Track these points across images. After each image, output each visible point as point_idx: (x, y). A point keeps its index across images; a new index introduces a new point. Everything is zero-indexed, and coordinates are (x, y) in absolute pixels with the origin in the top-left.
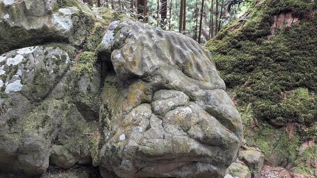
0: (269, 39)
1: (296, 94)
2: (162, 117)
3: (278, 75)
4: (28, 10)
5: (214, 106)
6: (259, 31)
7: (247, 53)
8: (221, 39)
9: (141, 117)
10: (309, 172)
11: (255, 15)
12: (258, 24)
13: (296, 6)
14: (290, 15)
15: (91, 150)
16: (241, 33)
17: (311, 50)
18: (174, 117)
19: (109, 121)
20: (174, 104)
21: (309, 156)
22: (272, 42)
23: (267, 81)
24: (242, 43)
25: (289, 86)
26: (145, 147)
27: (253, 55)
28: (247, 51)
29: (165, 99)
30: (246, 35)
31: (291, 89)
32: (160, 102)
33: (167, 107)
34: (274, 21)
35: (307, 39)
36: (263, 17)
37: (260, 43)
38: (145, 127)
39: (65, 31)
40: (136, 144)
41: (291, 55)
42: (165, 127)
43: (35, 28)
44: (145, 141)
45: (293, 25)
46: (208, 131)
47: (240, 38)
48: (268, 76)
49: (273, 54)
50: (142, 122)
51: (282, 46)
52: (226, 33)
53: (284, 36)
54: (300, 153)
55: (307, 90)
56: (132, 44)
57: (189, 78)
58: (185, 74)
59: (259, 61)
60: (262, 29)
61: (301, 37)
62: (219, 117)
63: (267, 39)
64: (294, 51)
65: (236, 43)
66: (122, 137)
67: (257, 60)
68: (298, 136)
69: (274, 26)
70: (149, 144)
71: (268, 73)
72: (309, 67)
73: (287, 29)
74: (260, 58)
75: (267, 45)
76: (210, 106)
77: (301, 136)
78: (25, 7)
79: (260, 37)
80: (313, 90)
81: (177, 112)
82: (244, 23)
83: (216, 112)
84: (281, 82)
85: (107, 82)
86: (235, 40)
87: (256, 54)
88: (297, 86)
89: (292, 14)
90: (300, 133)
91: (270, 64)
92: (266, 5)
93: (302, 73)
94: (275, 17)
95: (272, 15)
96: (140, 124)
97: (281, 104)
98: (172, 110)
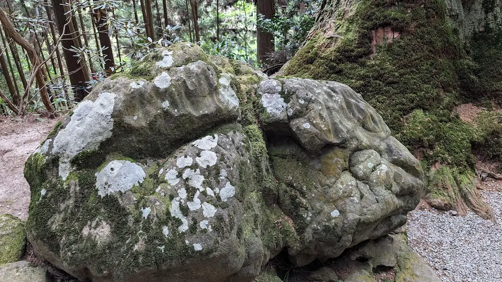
0: (372, 58)
1: (414, 117)
2: (367, 182)
3: (393, 100)
4: (192, 91)
5: (400, 156)
6: (359, 50)
7: (352, 78)
8: (311, 63)
9: (350, 187)
10: (444, 194)
11: (348, 30)
12: (357, 42)
13: (395, 19)
14: (389, 29)
15: (287, 239)
16: (338, 54)
17: (417, 66)
18: (378, 178)
19: (304, 201)
20: (373, 165)
21: (439, 179)
22: (378, 62)
23: (384, 109)
24: (342, 66)
25: (405, 110)
26: (367, 216)
27: (360, 80)
28: (351, 76)
29: (363, 162)
30: (344, 55)
31: (408, 113)
32: (361, 167)
33: (369, 170)
34: (373, 36)
35: (412, 55)
36: (360, 32)
37: (363, 65)
38: (359, 196)
39: (236, 108)
40: (358, 217)
41: (400, 75)
42: (374, 191)
43: (207, 112)
44: (365, 210)
45: (395, 42)
46: (403, 183)
47: (339, 61)
48: (383, 103)
49: (383, 77)
50: (354, 192)
51: (388, 65)
52: (316, 54)
53: (388, 54)
54: (431, 178)
55: (422, 110)
56: (320, 110)
57: (370, 133)
58: (365, 129)
59: (368, 86)
60: (361, 47)
61: (406, 53)
62: (405, 165)
63: (370, 59)
64: (402, 70)
65: (335, 67)
66: (335, 213)
67: (366, 85)
68: (426, 161)
69: (374, 42)
70: (369, 212)
71: (382, 100)
72: (419, 85)
73: (390, 45)
74: (369, 82)
75: (373, 66)
76: (396, 157)
77: (428, 161)
78: (187, 87)
79: (361, 57)
80: (427, 109)
81: (379, 172)
82: (336, 41)
83: (402, 161)
84: (398, 107)
85: (276, 156)
86: (332, 63)
87: (363, 78)
88: (413, 109)
89: (392, 28)
90: (427, 158)
91: (382, 88)
92: (358, 17)
93: (414, 93)
94: (373, 32)
95: (370, 30)
96: (352, 195)
97: (405, 132)
98: (373, 171)
